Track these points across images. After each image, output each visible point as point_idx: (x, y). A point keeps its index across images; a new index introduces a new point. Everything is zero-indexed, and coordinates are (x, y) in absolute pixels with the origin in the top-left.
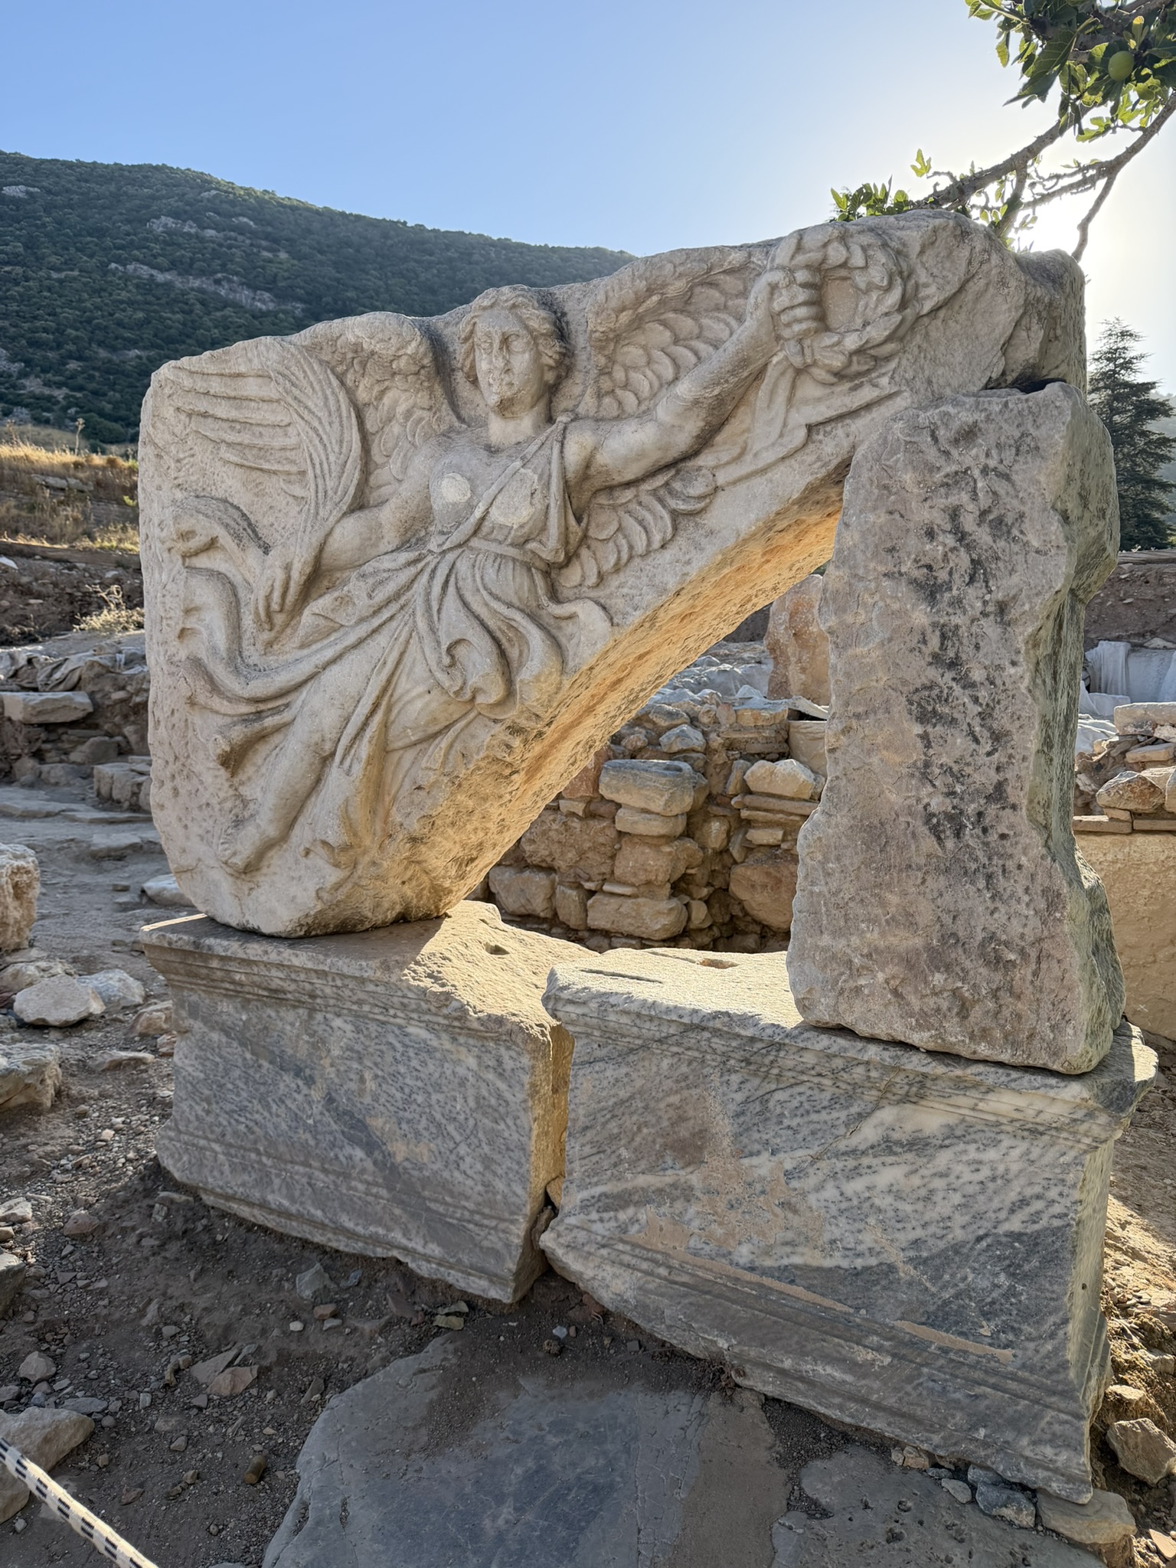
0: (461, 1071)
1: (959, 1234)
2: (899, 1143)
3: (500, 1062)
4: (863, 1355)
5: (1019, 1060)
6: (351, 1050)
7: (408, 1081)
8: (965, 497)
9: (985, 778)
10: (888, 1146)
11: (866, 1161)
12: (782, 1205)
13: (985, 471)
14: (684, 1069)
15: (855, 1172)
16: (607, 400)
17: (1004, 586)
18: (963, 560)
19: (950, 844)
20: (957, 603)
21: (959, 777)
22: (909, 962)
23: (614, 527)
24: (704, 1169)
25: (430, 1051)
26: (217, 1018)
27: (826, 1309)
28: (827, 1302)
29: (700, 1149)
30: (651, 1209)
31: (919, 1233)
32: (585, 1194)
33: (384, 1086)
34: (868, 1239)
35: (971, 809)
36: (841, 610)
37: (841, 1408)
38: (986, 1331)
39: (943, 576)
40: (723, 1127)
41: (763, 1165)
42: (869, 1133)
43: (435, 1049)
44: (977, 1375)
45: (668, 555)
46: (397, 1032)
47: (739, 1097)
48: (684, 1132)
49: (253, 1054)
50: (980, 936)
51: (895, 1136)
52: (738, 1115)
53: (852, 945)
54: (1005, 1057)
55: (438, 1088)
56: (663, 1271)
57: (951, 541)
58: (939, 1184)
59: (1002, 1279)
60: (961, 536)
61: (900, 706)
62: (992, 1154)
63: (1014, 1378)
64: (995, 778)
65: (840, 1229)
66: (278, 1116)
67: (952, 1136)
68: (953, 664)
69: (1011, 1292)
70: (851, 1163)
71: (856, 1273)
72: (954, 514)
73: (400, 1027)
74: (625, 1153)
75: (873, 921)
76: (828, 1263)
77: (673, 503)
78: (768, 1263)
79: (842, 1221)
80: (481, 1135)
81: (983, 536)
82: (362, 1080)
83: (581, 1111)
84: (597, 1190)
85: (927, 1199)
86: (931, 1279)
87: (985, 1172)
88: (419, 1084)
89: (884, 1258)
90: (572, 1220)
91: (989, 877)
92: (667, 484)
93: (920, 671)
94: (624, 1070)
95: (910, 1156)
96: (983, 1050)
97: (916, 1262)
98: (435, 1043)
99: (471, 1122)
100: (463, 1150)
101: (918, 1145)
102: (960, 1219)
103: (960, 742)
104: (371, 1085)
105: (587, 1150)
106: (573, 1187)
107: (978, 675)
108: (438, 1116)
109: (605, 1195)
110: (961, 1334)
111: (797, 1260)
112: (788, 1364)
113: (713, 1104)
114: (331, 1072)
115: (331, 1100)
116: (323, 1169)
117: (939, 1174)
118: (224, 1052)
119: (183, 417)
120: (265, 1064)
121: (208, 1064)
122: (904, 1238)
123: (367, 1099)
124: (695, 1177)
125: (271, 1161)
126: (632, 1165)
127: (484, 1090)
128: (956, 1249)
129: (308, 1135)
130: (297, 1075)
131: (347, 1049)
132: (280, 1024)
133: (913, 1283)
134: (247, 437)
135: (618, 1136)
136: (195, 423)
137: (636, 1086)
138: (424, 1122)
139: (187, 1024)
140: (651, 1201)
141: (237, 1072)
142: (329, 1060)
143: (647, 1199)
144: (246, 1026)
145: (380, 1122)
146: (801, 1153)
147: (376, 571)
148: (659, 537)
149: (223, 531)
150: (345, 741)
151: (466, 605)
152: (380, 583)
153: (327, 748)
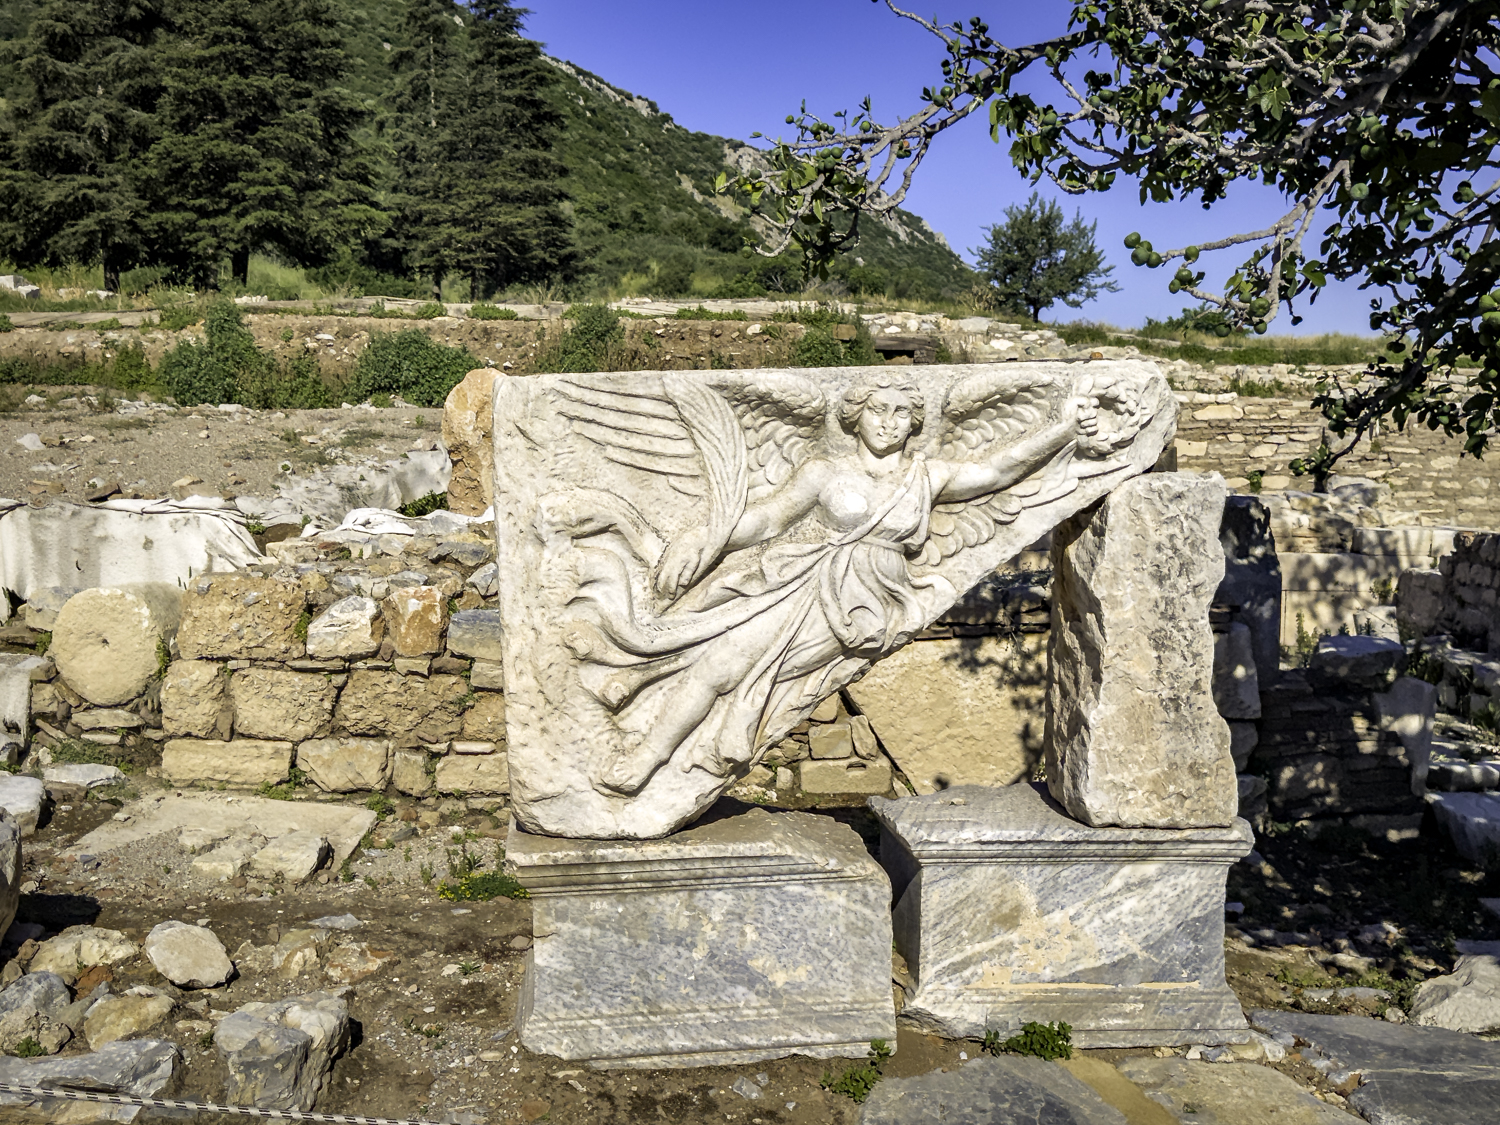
0: (832, 909)
1: (1168, 926)
2: (1134, 884)
3: (865, 896)
4: (1128, 1008)
5: (1210, 823)
6: (733, 913)
7: (787, 926)
8: (1177, 531)
9: (1190, 678)
10: (1128, 887)
11: (1116, 899)
12: (1069, 937)
13: (1187, 517)
14: (1004, 871)
15: (1111, 907)
16: (947, 447)
17: (1196, 577)
18: (1176, 563)
19: (1172, 715)
20: (1174, 586)
21: (1177, 679)
22: (1154, 781)
23: (952, 527)
24: (1019, 929)
25: (804, 899)
26: (590, 916)
27: (1101, 991)
28: (1101, 987)
29: (1017, 917)
30: (986, 964)
31: (1148, 932)
32: (938, 967)
33: (764, 935)
34: (1120, 944)
35: (1184, 696)
36: (1112, 586)
37: (1124, 1040)
38: (1185, 975)
39: (1165, 571)
40: (1030, 900)
41: (1057, 917)
43: (811, 898)
44: (1187, 997)
45: (990, 546)
46: (774, 892)
47: (1040, 880)
48: (1005, 910)
50: (1189, 761)
51: (1131, 881)
52: (1039, 891)
53: (1125, 778)
54: (1202, 824)
55: (813, 924)
56: (1001, 999)
57: (1169, 552)
58: (1156, 902)
59: (1192, 945)
60: (1175, 550)
61: (1144, 641)
62: (1182, 878)
63: (1203, 993)
64: (1195, 678)
65: (1106, 942)
66: (657, 981)
67: (1163, 873)
68: (1172, 618)
69: (1197, 949)
70: (1108, 902)
71: (1114, 965)
73: (778, 887)
74: (965, 934)
75: (1136, 762)
76: (1098, 964)
77: (994, 515)
78: (1063, 974)
79: (1105, 937)
80: (851, 950)
81: (1186, 550)
82: (743, 934)
83: (932, 914)
84: (946, 963)
85: (1150, 912)
86: (1156, 956)
87: (1180, 889)
88: (797, 926)
89: (1130, 951)
90: (929, 988)
91: (1193, 730)
92: (989, 503)
93: (1153, 621)
94: (962, 880)
95: (1140, 890)
96: (1192, 821)
97: (1147, 948)
98: (810, 893)
99: (842, 943)
100: (835, 964)
101: (1144, 883)
102: (1169, 918)
103: (1179, 660)
104: (751, 935)
105: (938, 938)
106: (928, 966)
107: (1184, 625)
108: (813, 945)
109: (953, 964)
110: (1173, 981)
111: (1080, 967)
112: (1093, 1025)
113: (1023, 888)
114: (712, 935)
115: (712, 956)
116: (712, 1010)
117: (1156, 897)
118: (597, 943)
119: (563, 419)
120: (644, 943)
121: (579, 957)
122: (1139, 937)
123: (748, 948)
124: (1014, 936)
125: (659, 1018)
126: (971, 940)
127: (852, 918)
128: (1167, 935)
129: (689, 989)
130: (678, 944)
131: (729, 913)
132: (660, 908)
133: (1146, 961)
134: (636, 442)
135: (960, 924)
136: (577, 426)
137: (972, 888)
138: (801, 952)
139: (553, 928)
140: (985, 959)
141: (612, 956)
142: (710, 926)
143: (982, 958)
144: (622, 916)
145: (761, 962)
146: (1080, 905)
147: (781, 556)
148: (986, 536)
149: (623, 520)
150: (749, 681)
151: (863, 582)
152: (786, 565)
153: (729, 687)
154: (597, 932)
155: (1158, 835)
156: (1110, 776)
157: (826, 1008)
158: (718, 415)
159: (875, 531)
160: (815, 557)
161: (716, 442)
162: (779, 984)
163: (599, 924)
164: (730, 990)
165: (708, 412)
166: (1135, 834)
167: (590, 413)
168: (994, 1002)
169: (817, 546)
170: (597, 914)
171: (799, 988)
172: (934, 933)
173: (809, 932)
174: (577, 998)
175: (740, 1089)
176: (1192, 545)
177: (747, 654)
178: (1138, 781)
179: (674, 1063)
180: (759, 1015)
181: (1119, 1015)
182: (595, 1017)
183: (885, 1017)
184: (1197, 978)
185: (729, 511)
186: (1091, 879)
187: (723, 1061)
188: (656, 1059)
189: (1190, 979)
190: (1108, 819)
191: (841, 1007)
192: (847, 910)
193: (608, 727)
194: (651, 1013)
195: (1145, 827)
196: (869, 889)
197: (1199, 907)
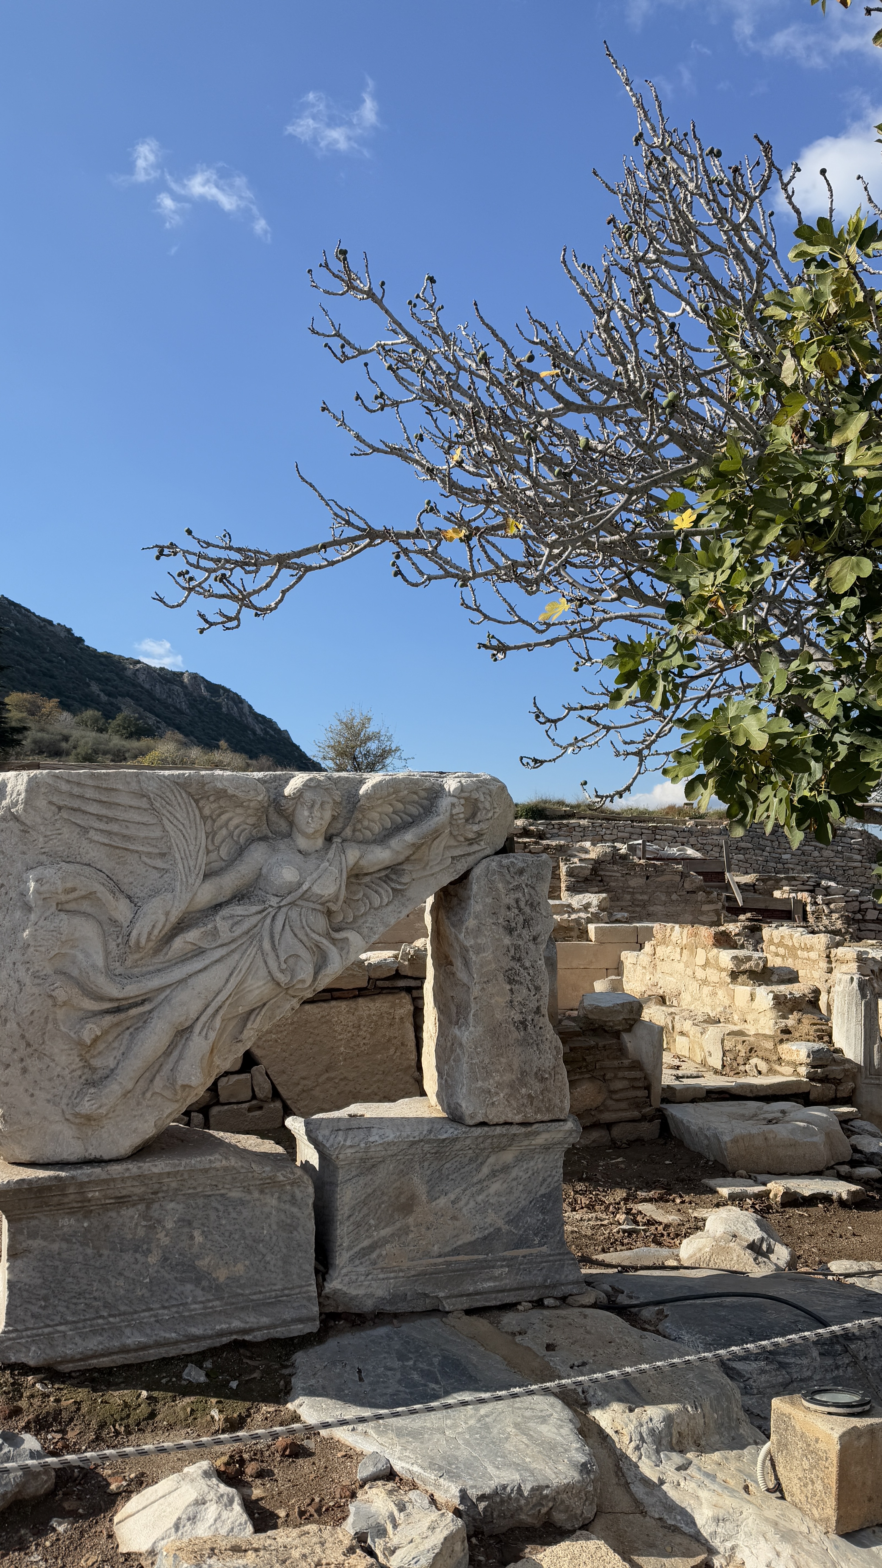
0: (266, 1210)
1: (523, 1203)
2: (497, 1171)
3: (293, 1196)
4: (497, 1272)
5: (551, 1117)
6: (183, 1220)
7: (228, 1227)
8: (521, 895)
9: (533, 1005)
10: (494, 1174)
11: (485, 1184)
12: (451, 1218)
13: (527, 885)
14: (402, 1167)
15: (482, 1190)
16: (357, 833)
17: (536, 929)
18: (521, 919)
19: (522, 1033)
20: (520, 936)
21: (524, 1005)
22: (511, 1086)
23: (361, 894)
24: (414, 1215)
25: (243, 1203)
26: (59, 1232)
27: (476, 1260)
28: (476, 1257)
29: (412, 1205)
30: (388, 1246)
31: (509, 1209)
32: (352, 1253)
33: (209, 1237)
34: (489, 1220)
35: (529, 1019)
36: (476, 937)
37: (495, 1299)
38: (536, 1242)
39: (513, 925)
40: (421, 1190)
41: (442, 1201)
42: (485, 1170)
43: (249, 1202)
44: (539, 1260)
45: (390, 908)
46: (219, 1198)
47: (429, 1172)
48: (403, 1199)
49: (94, 1248)
50: (535, 1070)
51: (496, 1168)
52: (428, 1182)
53: (490, 1084)
54: (546, 1118)
55: (251, 1225)
56: (401, 1274)
57: (516, 911)
58: (515, 1183)
59: (541, 1217)
60: (520, 910)
61: (501, 977)
62: (532, 1163)
63: (550, 1255)
64: (537, 1004)
65: (478, 1220)
66: (116, 1286)
67: (518, 1160)
68: (519, 960)
69: (544, 1220)
70: (479, 1187)
71: (485, 1238)
72: (517, 901)
73: (222, 1195)
74: (372, 1222)
75: (498, 1071)
76: (474, 1238)
77: (393, 885)
78: (447, 1249)
79: (478, 1216)
80: (281, 1244)
81: (527, 910)
82: (192, 1238)
83: (346, 1208)
84: (356, 1249)
85: (510, 1192)
86: (516, 1228)
87: (530, 1172)
88: (237, 1227)
89: (497, 1226)
90: (344, 1271)
91: (537, 1045)
92: (386, 876)
93: (507, 963)
94: (370, 1177)
95: (502, 1175)
96: (539, 1117)
97: (508, 1223)
98: (248, 1198)
99: (274, 1238)
100: (268, 1259)
101: (506, 1169)
102: (524, 1196)
103: (524, 991)
104: (199, 1239)
105: (351, 1228)
106: (344, 1253)
107: (528, 964)
108: (250, 1243)
109: (363, 1249)
110: (528, 1247)
111: (460, 1243)
112: (471, 1289)
113: (416, 1180)
114: (165, 1241)
115: (166, 1259)
116: (164, 1308)
117: (514, 1179)
118: (64, 1256)
119: (54, 808)
120: (106, 1252)
121: (47, 1270)
122: (503, 1214)
123: (195, 1250)
124: (411, 1220)
125: (118, 1319)
126: (376, 1226)
127: (283, 1217)
128: (523, 1210)
129: (144, 1291)
130: (136, 1251)
131: (179, 1221)
132: (121, 1220)
133: (509, 1232)
134: (114, 827)
135: (368, 1215)
136: (65, 814)
137: (377, 1183)
138: (240, 1250)
139: (24, 1245)
140: (388, 1242)
141: (78, 1266)
142: (164, 1233)
143: (385, 1241)
144: (87, 1230)
145: (207, 1260)
146: (458, 1190)
147: (232, 916)
148: (386, 900)
149: (102, 888)
150: (203, 1019)
151: (296, 935)
152: (237, 923)
153: (187, 1025)
154: (65, 1246)
155: (515, 1130)
156: (480, 1083)
157: (261, 1296)
158: (183, 807)
159: (306, 896)
160: (260, 916)
161: (181, 827)
162: (222, 1280)
163: (66, 1239)
164: (180, 1288)
165: (175, 803)
166: (499, 1130)
167: (76, 804)
168: (396, 1278)
169: (259, 908)
170: (65, 1229)
171: (238, 1281)
172: (347, 1224)
173: (247, 1232)
174: (44, 1308)
175: (190, 1375)
176: (532, 905)
177: (203, 996)
178: (499, 1085)
179: (131, 1358)
180: (205, 1308)
181: (490, 1279)
182: (61, 1324)
183: (309, 1299)
184: (545, 1243)
185: (191, 881)
186: (467, 1169)
187: (173, 1352)
188: (115, 1357)
189: (541, 1245)
190: (480, 1118)
191: (273, 1294)
192: (279, 1210)
193: (81, 1064)
194: (110, 1316)
195: (506, 1123)
196: (297, 1192)
197: (544, 1186)
